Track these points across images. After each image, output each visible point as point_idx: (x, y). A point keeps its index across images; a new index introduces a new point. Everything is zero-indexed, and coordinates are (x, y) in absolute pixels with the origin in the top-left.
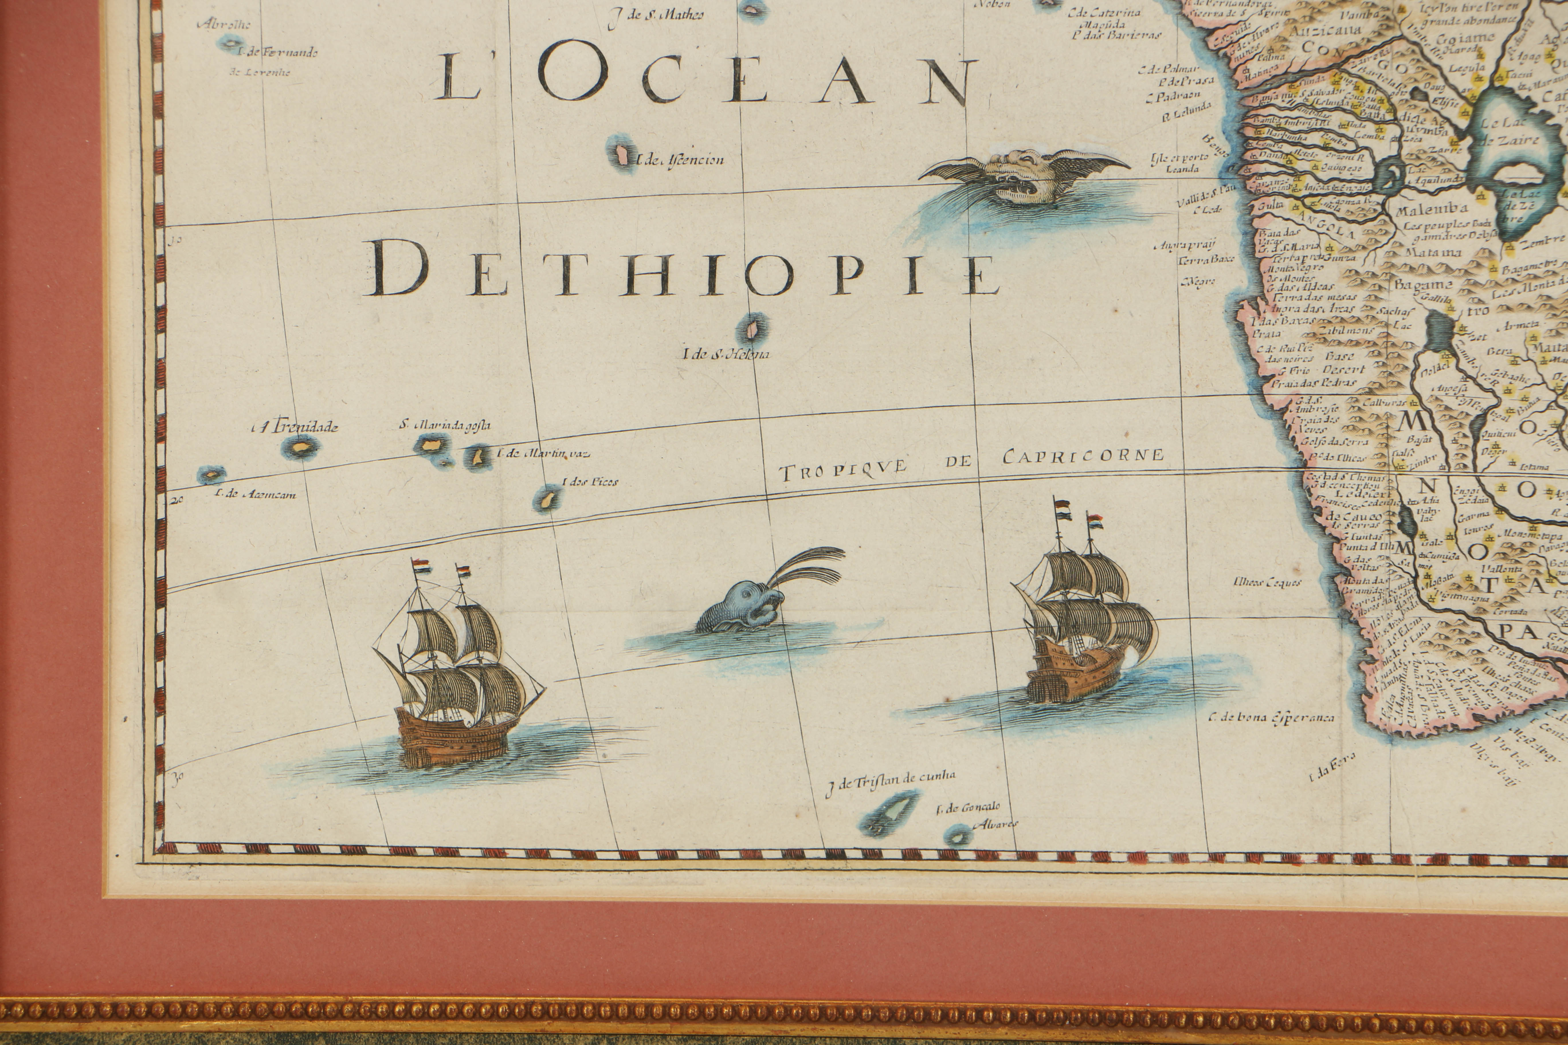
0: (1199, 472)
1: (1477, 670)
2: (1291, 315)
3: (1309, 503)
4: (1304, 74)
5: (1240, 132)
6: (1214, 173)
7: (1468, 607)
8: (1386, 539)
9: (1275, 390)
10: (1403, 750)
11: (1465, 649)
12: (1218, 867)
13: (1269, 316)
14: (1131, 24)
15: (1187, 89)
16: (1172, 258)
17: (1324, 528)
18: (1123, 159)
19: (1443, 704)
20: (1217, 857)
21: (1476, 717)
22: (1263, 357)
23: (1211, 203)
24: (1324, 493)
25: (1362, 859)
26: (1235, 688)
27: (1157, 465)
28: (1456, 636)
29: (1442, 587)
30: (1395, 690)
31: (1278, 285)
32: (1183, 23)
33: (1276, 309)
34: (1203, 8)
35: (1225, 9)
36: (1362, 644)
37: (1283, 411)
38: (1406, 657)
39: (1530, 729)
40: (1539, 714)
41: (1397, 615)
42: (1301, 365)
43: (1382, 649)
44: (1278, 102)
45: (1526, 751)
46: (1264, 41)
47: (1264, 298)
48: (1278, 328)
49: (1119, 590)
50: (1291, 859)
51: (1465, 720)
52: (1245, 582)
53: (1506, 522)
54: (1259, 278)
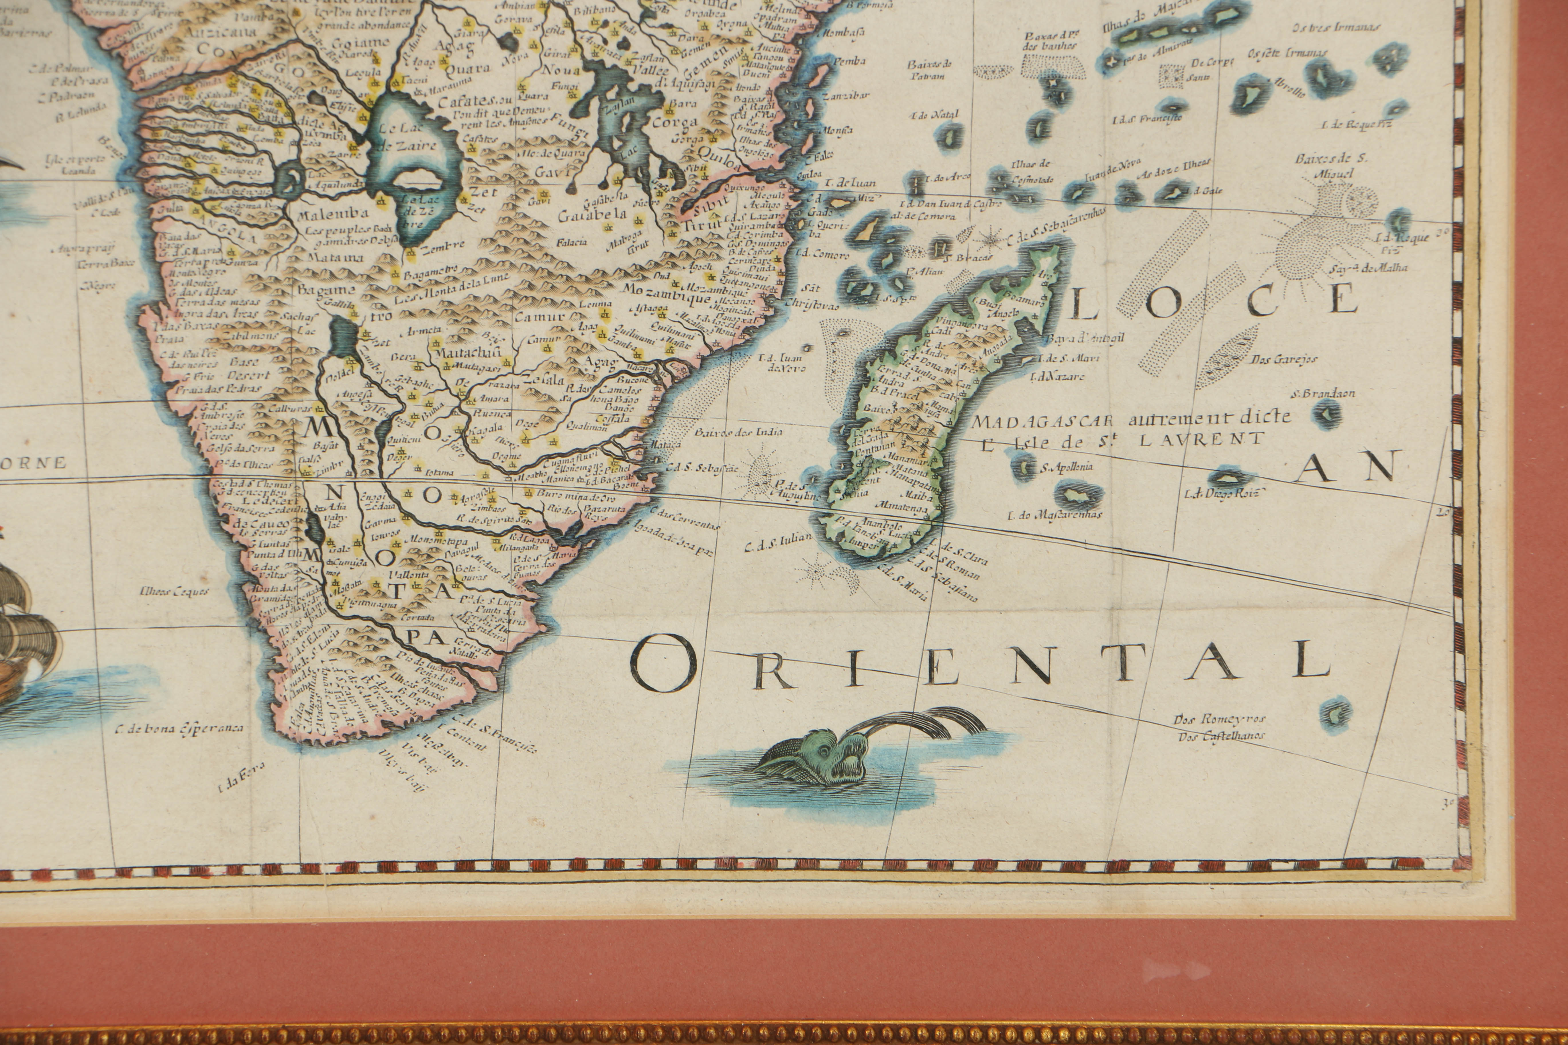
0: (102, 480)
1: (385, 676)
2: (194, 321)
3: (215, 511)
4: (199, 76)
5: (136, 134)
6: (111, 176)
7: (376, 613)
8: (293, 546)
9: (179, 397)
10: (313, 758)
11: (373, 656)
12: (125, 882)
13: (171, 321)
14: (19, 22)
15: (80, 89)
16: (69, 262)
17: (231, 536)
18: (14, 159)
19: (352, 712)
20: (124, 872)
21: (385, 724)
22: (166, 363)
23: (110, 206)
24: (231, 500)
25: (272, 869)
26: (142, 700)
27: (59, 473)
28: (364, 643)
29: (351, 594)
30: (304, 697)
31: (179, 289)
32: (73, 21)
33: (178, 314)
34: (94, 7)
35: (117, 8)
36: (270, 652)
37: (188, 417)
38: (315, 665)
39: (437, 734)
40: (447, 718)
41: (306, 622)
42: (206, 371)
43: (291, 657)
44: (175, 104)
45: (434, 757)
46: (158, 42)
47: (166, 303)
48: (182, 333)
49: (21, 601)
50: (199, 871)
51: (374, 727)
52: (151, 591)
53: (412, 528)
54: (161, 286)
